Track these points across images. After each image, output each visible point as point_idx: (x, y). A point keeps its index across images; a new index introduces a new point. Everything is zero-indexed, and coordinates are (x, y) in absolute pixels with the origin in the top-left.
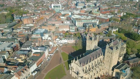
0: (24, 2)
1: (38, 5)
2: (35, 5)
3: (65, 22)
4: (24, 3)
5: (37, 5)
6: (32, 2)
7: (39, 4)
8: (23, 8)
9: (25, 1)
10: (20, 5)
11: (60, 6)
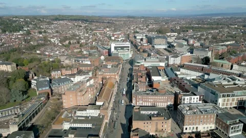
0: (39, 37)
1: (70, 43)
2: (64, 43)
3: (186, 97)
4: (40, 39)
5: (67, 42)
6: (56, 36)
7: (71, 41)
8: (40, 50)
9: (41, 36)
10: (32, 43)
11: (129, 47)
